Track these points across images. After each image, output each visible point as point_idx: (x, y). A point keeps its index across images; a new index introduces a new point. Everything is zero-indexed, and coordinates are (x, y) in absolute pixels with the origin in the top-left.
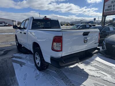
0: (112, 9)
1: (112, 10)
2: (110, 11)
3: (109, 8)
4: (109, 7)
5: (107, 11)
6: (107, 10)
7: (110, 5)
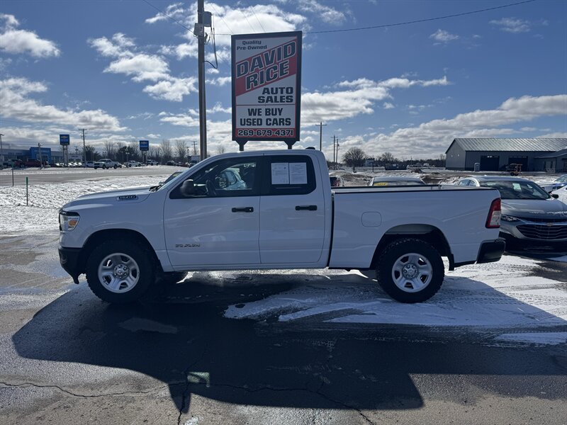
0: (264, 122)
1: (264, 126)
2: (257, 127)
3: (252, 117)
4: (251, 112)
5: (246, 127)
6: (248, 122)
7: (254, 108)
